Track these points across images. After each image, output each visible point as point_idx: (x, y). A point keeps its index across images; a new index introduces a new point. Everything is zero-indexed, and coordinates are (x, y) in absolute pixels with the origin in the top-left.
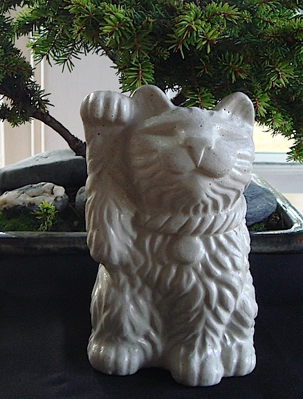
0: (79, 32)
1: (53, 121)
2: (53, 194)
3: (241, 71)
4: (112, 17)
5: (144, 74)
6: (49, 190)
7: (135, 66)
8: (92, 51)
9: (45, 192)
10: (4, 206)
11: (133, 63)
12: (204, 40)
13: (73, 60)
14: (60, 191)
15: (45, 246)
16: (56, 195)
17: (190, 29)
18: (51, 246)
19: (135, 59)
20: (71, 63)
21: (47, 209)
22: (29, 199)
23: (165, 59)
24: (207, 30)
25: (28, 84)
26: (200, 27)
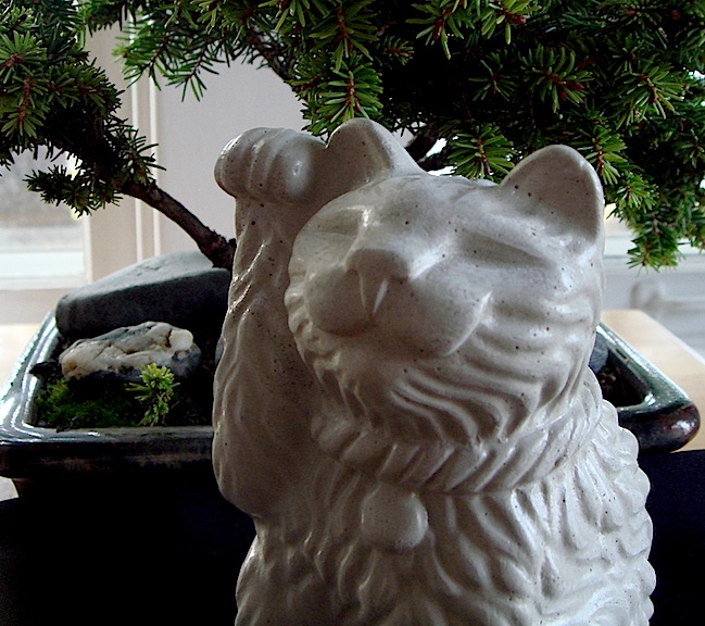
1: (166, 200)
2: (168, 345)
3: (572, 86)
5: (359, 94)
6: (161, 339)
7: (339, 78)
8: (241, 58)
9: (152, 342)
10: (71, 374)
11: (336, 71)
12: (498, 13)
14: (184, 339)
15: (156, 459)
16: (175, 348)
18: (168, 459)
19: (340, 63)
20: (200, 82)
21: (158, 380)
22: (121, 358)
23: (404, 62)
25: (109, 126)
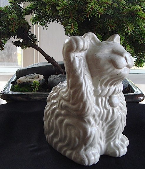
0: (48, 10)
1: (39, 49)
2: (39, 78)
3: (113, 26)
4: (61, 3)
5: (74, 27)
6: (37, 76)
7: (70, 24)
8: (55, 21)
9: (35, 77)
10: (19, 82)
11: (70, 22)
12: (98, 12)
13: (48, 24)
14: (42, 77)
15: (35, 98)
16: (40, 78)
17: (92, 8)
18: (37, 98)
19: (70, 21)
20: (47, 26)
21: (36, 83)
22: (29, 80)
23: (83, 21)
24: (99, 9)
25: (29, 33)
26: (96, 7)
